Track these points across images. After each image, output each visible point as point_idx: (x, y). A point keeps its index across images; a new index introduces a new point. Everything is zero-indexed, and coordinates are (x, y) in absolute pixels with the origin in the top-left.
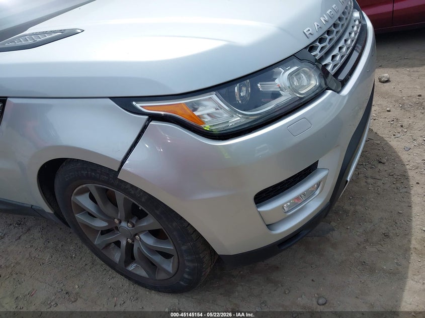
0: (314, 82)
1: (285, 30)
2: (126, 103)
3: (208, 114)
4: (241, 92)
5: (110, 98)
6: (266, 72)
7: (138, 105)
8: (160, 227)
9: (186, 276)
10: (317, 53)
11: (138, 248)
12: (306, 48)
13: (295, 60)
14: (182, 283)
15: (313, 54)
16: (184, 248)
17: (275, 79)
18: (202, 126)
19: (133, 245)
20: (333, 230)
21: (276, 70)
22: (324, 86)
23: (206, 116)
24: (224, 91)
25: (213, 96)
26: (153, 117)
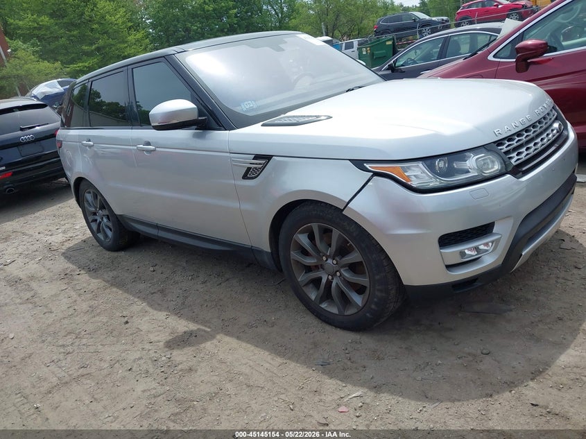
0: (497, 167)
1: (479, 129)
2: (359, 164)
3: (415, 176)
4: (440, 164)
5: (349, 160)
6: (460, 155)
7: (368, 166)
8: (362, 260)
9: (373, 307)
10: (504, 148)
11: (337, 283)
12: (494, 142)
13: (483, 149)
14: (368, 315)
15: (499, 148)
16: (377, 277)
17: (466, 161)
18: (409, 183)
19: (332, 282)
20: (511, 310)
21: (467, 154)
22: (504, 171)
23: (413, 177)
24: (429, 162)
25: (420, 164)
26: (376, 174)
